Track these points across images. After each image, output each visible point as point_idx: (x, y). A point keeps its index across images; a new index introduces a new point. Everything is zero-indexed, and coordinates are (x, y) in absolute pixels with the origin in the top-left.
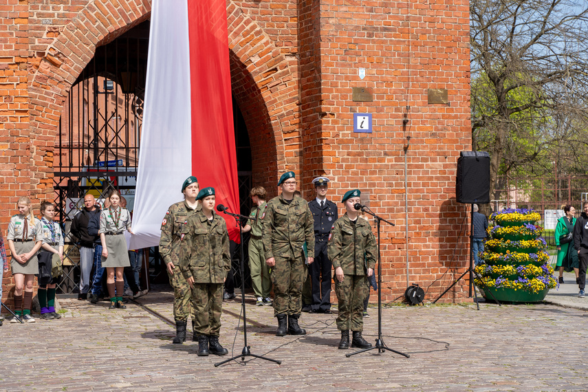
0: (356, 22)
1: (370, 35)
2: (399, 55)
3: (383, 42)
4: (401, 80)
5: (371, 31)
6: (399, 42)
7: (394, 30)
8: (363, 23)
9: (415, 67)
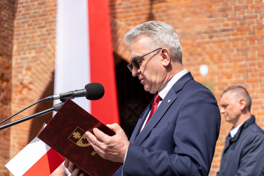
0: (198, 28)
1: (211, 37)
2: (238, 50)
3: (223, 41)
4: (240, 72)
5: (211, 33)
6: (237, 40)
7: (232, 30)
8: (205, 28)
9: (253, 59)
